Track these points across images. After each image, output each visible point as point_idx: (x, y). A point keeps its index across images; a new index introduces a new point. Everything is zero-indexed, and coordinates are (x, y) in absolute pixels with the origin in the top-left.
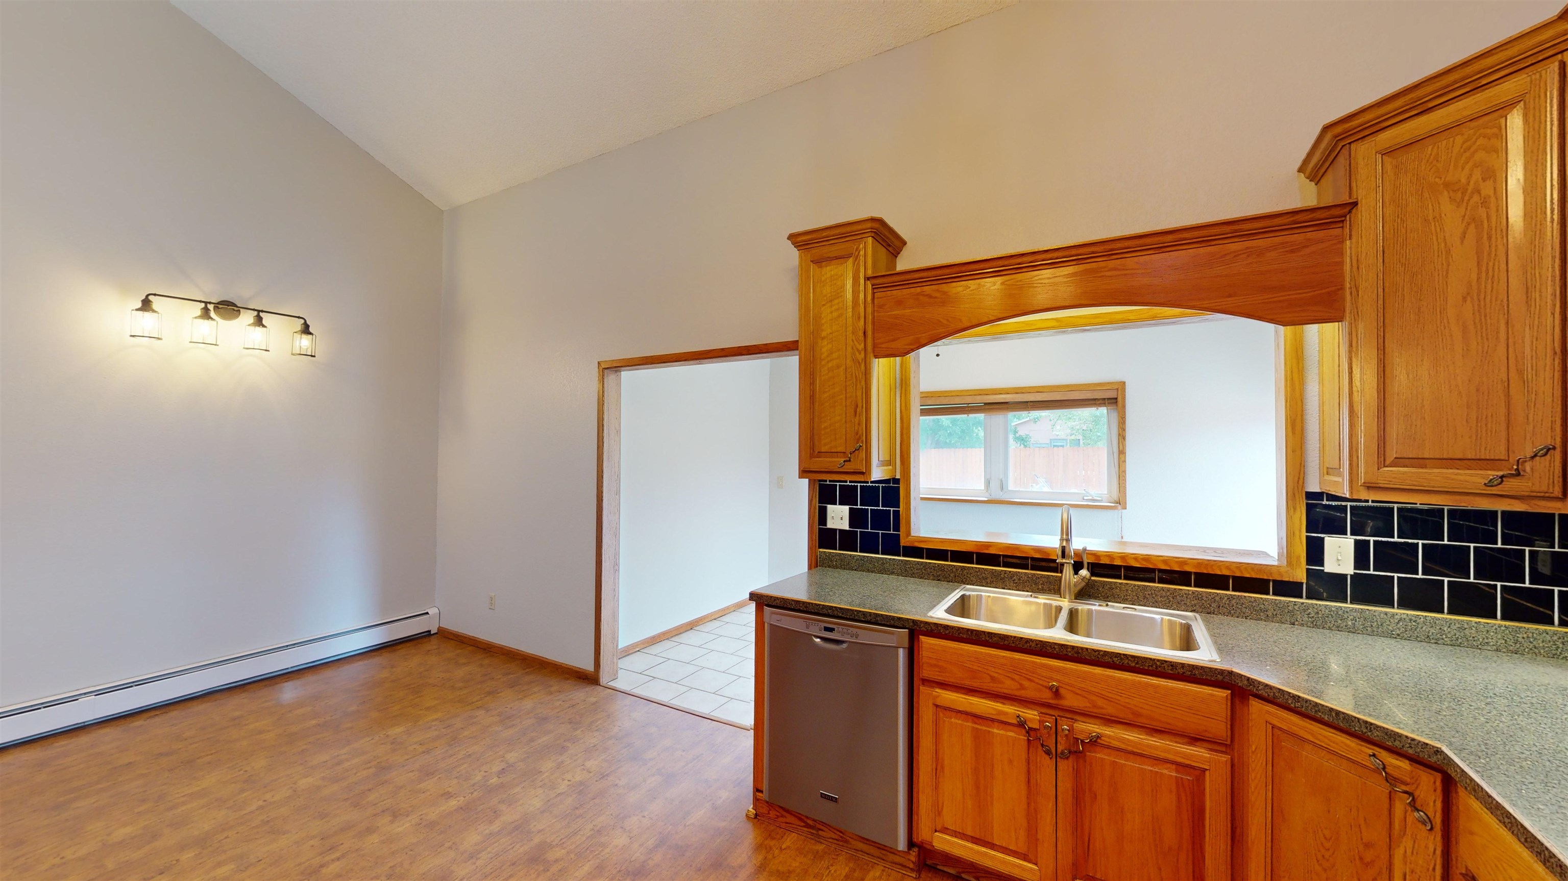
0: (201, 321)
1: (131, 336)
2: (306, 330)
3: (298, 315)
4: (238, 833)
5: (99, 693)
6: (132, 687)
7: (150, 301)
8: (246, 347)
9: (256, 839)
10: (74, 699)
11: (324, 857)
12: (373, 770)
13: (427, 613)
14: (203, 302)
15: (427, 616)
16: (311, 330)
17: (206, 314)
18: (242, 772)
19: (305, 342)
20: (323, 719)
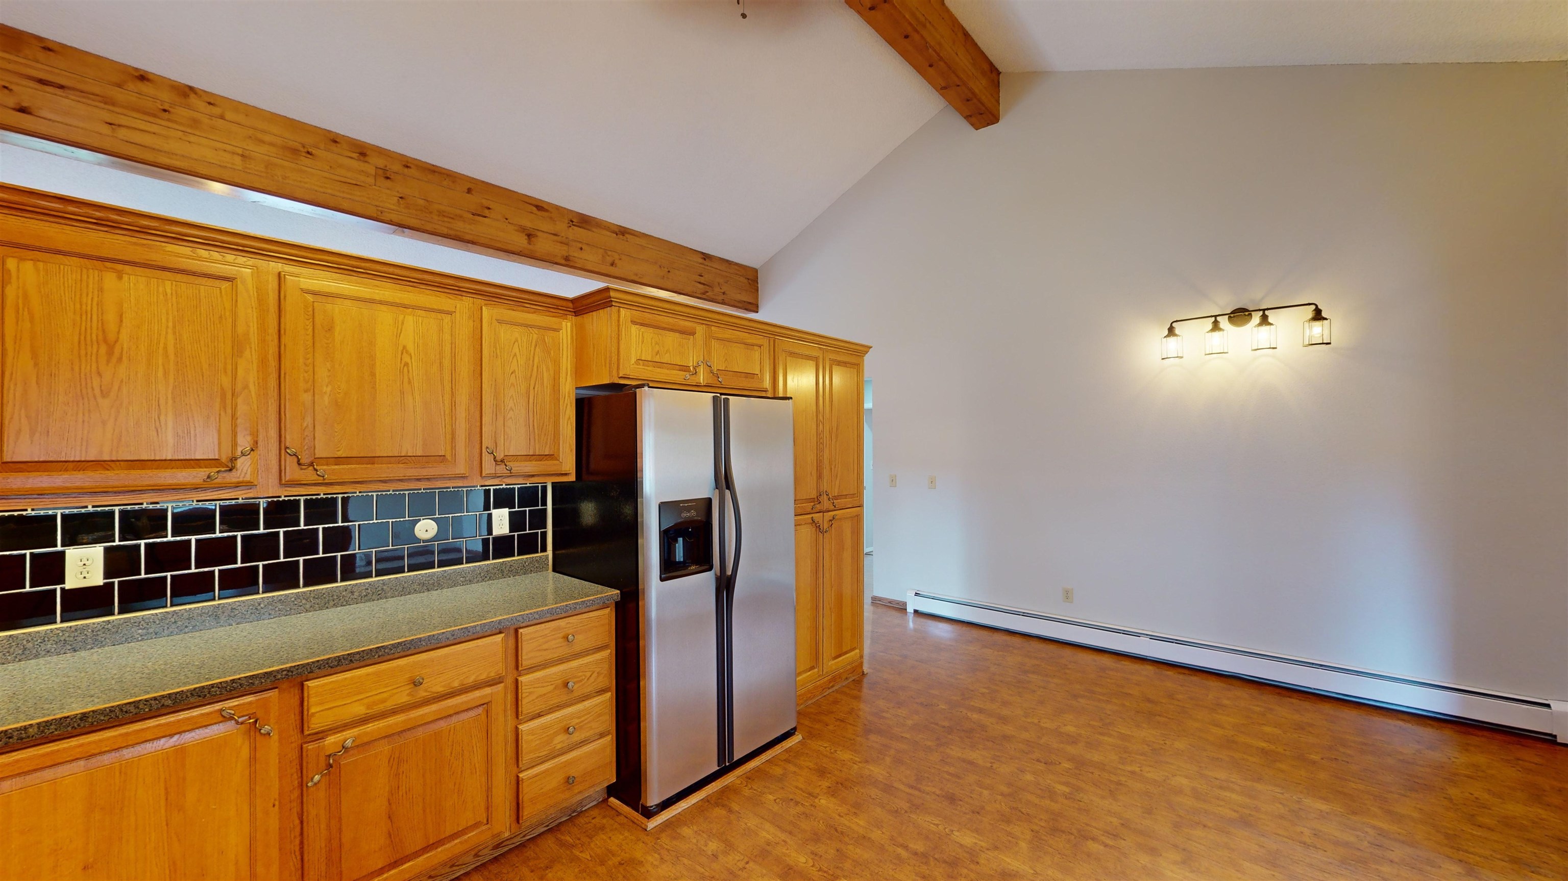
0: (1214, 334)
1: (1163, 359)
2: (1318, 316)
3: (1307, 303)
4: (1100, 775)
5: (1153, 638)
6: (1173, 642)
7: (1173, 328)
8: (1253, 348)
9: (1100, 787)
10: (1138, 635)
11: (1103, 835)
12: (1235, 815)
13: (1548, 706)
14: (1212, 316)
15: (1545, 710)
16: (1324, 314)
17: (1216, 326)
18: (1163, 742)
19: (1318, 330)
20: (1274, 747)
